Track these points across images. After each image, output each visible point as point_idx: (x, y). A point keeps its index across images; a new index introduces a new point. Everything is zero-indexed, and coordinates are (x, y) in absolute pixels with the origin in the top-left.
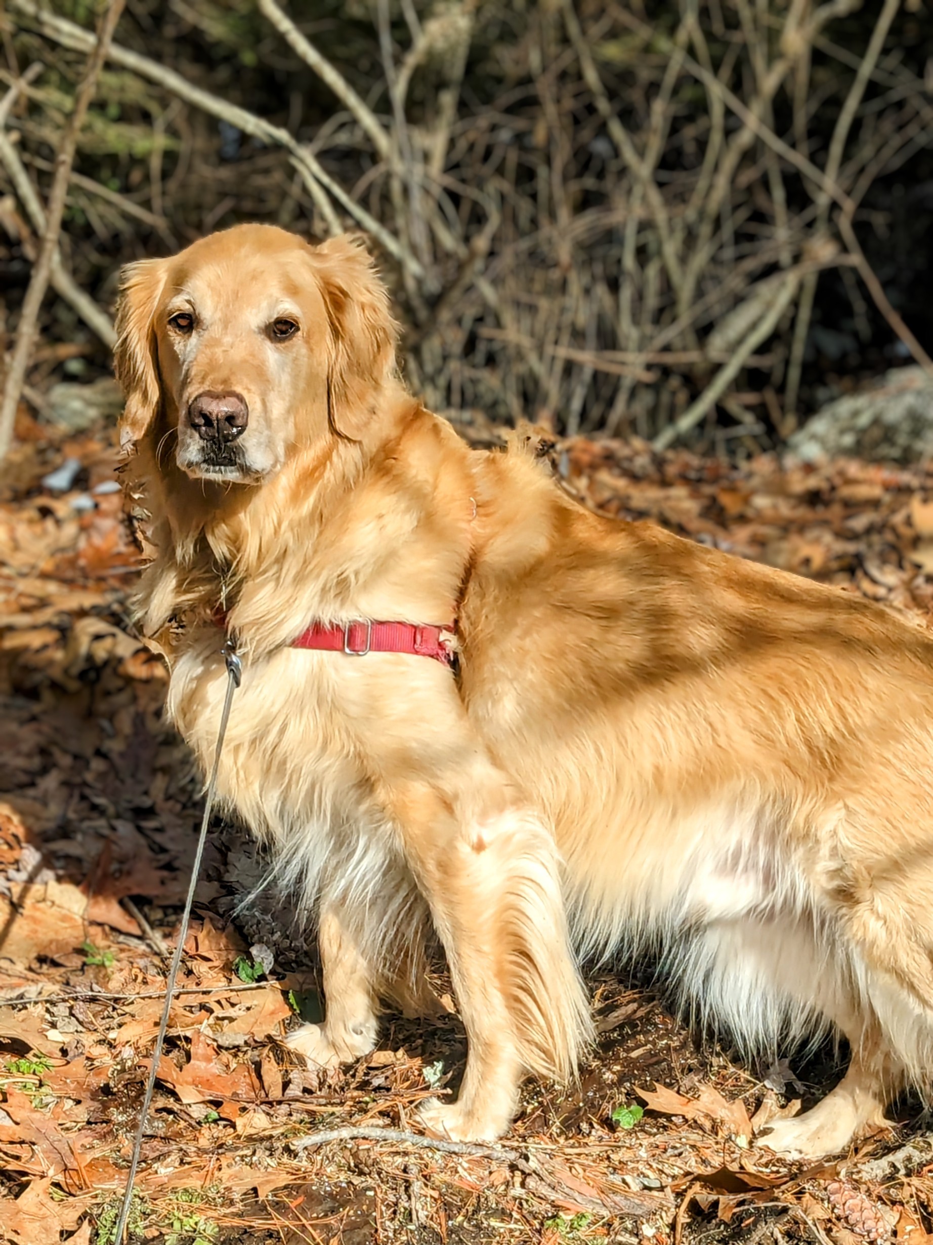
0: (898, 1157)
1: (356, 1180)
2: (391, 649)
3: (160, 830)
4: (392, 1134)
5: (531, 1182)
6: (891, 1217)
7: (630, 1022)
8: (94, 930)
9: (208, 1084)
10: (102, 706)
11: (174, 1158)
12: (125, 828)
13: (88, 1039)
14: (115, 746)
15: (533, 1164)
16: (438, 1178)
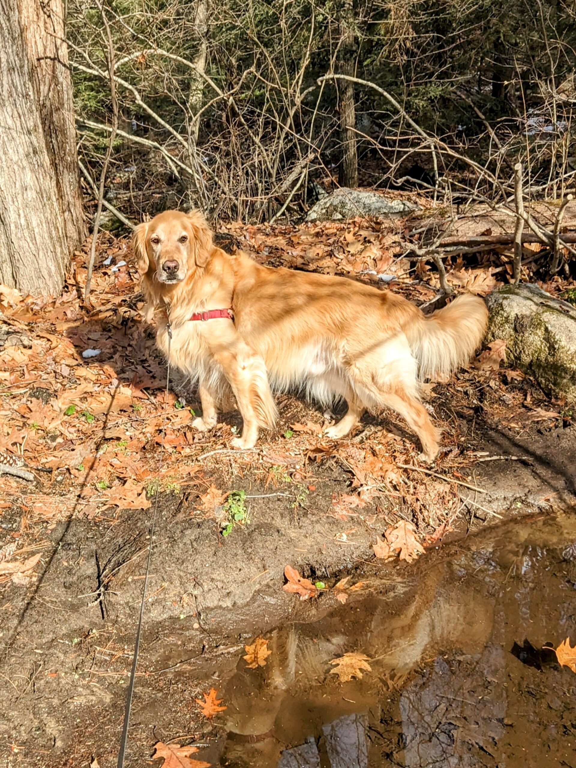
0: (363, 435)
1: (217, 466)
2: (215, 317)
3: (149, 366)
4: (225, 451)
5: (265, 458)
6: (363, 453)
7: (286, 406)
8: (135, 399)
9: (172, 441)
10: (129, 332)
11: (165, 467)
12: (139, 367)
13: (137, 433)
14: (133, 343)
15: (264, 453)
16: (239, 461)
